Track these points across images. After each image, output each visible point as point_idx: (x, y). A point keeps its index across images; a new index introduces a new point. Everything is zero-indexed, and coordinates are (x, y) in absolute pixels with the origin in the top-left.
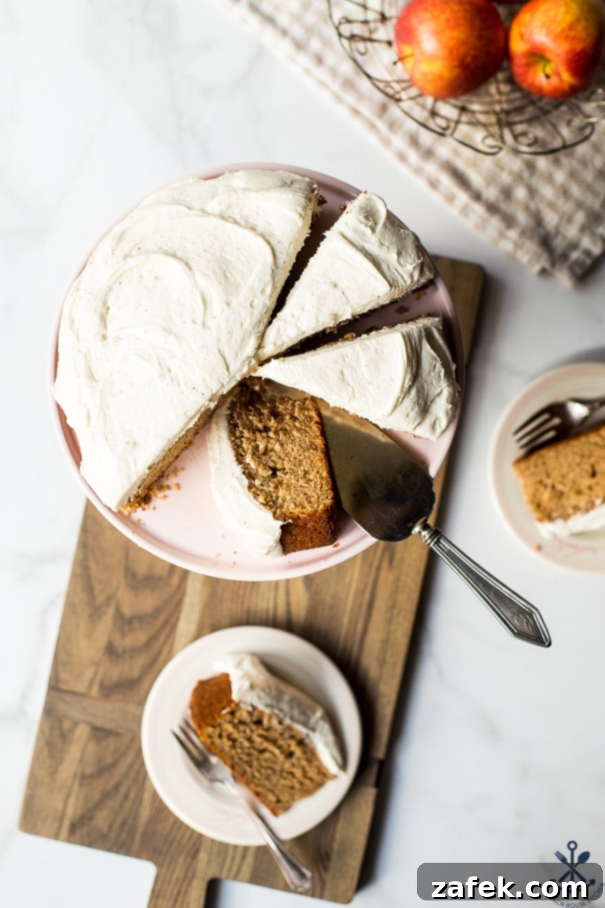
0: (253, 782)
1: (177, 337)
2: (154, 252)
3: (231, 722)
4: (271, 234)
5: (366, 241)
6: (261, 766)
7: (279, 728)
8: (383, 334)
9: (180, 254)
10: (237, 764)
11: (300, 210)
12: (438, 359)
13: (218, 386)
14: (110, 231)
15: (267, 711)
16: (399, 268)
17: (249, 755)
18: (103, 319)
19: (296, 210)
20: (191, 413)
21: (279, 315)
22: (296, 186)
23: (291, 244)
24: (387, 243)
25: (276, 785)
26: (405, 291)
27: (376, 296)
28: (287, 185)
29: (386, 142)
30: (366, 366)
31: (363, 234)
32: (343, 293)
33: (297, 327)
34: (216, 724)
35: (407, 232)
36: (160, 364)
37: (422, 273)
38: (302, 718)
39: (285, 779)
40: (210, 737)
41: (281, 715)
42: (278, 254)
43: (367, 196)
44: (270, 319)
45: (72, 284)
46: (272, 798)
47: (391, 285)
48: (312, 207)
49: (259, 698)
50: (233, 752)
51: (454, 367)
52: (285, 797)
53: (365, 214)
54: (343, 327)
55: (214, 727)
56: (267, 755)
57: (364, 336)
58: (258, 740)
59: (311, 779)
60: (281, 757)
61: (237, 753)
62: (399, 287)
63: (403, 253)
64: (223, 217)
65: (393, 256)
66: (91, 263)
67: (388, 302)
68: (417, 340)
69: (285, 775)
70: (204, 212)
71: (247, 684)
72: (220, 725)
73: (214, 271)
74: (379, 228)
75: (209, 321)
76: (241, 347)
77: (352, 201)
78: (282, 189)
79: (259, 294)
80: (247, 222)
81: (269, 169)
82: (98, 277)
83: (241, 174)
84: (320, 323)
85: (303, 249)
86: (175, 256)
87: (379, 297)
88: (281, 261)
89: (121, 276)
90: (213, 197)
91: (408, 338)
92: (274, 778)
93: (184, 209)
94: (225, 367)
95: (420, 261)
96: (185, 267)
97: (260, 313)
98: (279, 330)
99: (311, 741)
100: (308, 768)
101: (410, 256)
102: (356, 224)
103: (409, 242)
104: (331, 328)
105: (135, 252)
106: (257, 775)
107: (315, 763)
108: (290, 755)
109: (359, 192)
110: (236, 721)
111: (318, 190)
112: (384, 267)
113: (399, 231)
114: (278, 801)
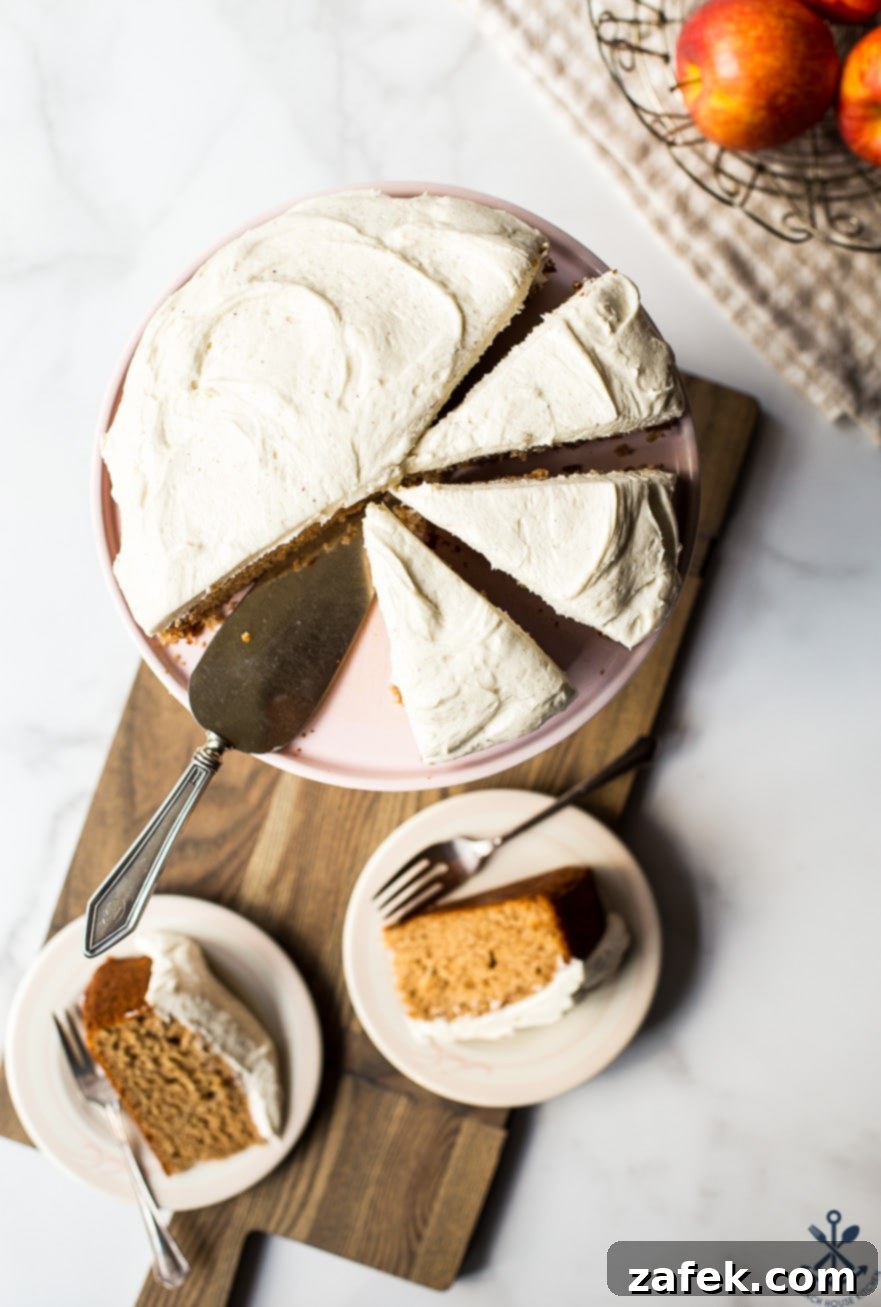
0: (146, 1119)
1: (298, 410)
2: (294, 282)
3: (135, 1031)
4: (468, 298)
5: (600, 342)
6: (164, 1101)
7: (202, 1055)
8: (588, 480)
9: (330, 294)
10: (130, 1089)
11: (516, 274)
12: (660, 533)
13: (339, 495)
14: (238, 235)
15: (191, 1029)
16: (637, 392)
17: (151, 1081)
18: (199, 360)
19: (511, 273)
20: (291, 524)
21: (450, 415)
22: (519, 238)
23: (491, 318)
24: (628, 352)
25: (178, 1132)
26: (636, 426)
27: (594, 423)
28: (507, 233)
29: (642, 201)
30: (556, 521)
31: (597, 331)
32: (549, 407)
33: (472, 438)
34: (113, 1028)
35: (660, 343)
36: (264, 443)
37: (666, 406)
38: (238, 1049)
39: (194, 1126)
40: (101, 1043)
41: (209, 1039)
42: (470, 329)
43: (616, 277)
44: (436, 418)
45: (164, 300)
46: (169, 1148)
47: (619, 413)
48: (534, 274)
49: (184, 1007)
50: (129, 1072)
51: (678, 549)
52: (186, 1152)
53: (608, 303)
54: (535, 454)
55: (109, 1031)
56: (176, 1088)
57: (561, 477)
58: (167, 1065)
59: (230, 1136)
60: (194, 1096)
61: (134, 1075)
62: (629, 418)
63: (648, 371)
64: (405, 257)
65: (632, 373)
66: (201, 275)
67: (608, 435)
68: (635, 499)
69: (194, 1121)
70: (380, 243)
71: (171, 984)
72: (118, 1031)
73: (373, 330)
74: (622, 327)
75: (349, 399)
76: (386, 446)
77: (593, 279)
78: (499, 238)
79: (429, 379)
80: (437, 271)
81: (487, 205)
82: (206, 296)
83: (445, 201)
84: (506, 442)
85: (507, 329)
86: (322, 295)
87: (598, 425)
88: (471, 340)
89: (239, 304)
90: (398, 224)
91: (622, 493)
92: (178, 1122)
93: (352, 232)
94: (355, 470)
95: (668, 389)
96: (333, 313)
97: (424, 406)
98: (445, 436)
99: (243, 1085)
100: (229, 1120)
101: (656, 378)
102: (591, 312)
103: (660, 359)
104: (518, 452)
105: (267, 275)
106: (155, 1111)
107: (241, 1116)
108: (209, 1096)
109: (605, 269)
110: (143, 1031)
111: (549, 252)
112: (616, 385)
113: (649, 339)
114: (177, 1154)
